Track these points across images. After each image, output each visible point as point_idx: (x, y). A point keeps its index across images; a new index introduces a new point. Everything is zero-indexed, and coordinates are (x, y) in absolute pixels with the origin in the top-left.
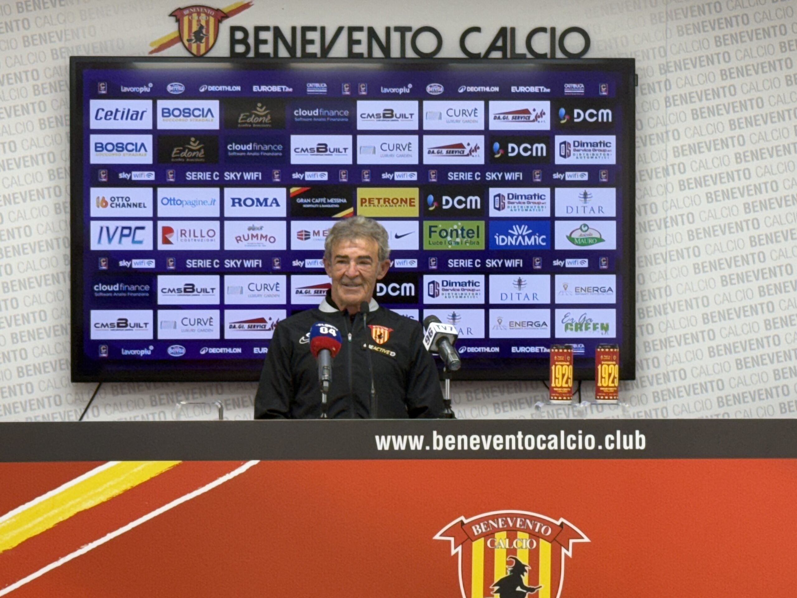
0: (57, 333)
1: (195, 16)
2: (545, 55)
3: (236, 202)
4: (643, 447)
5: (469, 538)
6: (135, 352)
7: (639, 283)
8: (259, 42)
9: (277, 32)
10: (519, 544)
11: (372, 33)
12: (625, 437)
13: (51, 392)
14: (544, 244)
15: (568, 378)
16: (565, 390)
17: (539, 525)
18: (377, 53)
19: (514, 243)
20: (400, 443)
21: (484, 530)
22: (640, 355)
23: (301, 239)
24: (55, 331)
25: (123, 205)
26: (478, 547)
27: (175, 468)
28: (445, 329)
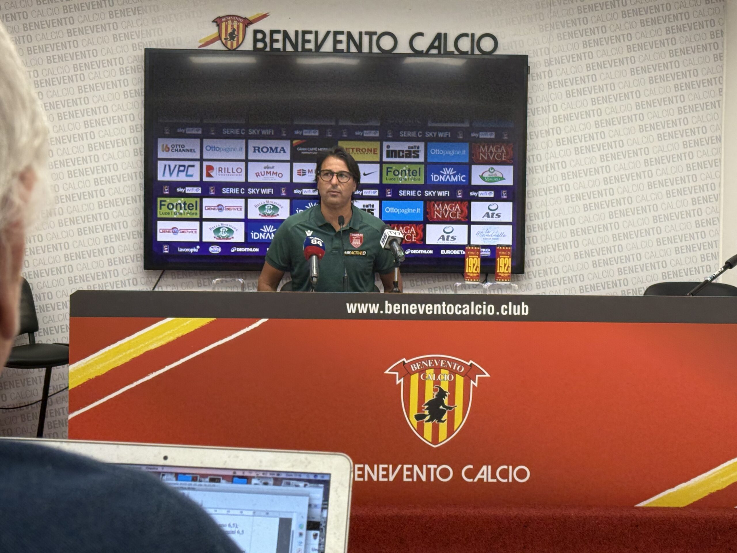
0: (135, 236)
1: (230, 22)
2: (468, 52)
3: (257, 149)
4: (527, 314)
5: (408, 373)
6: (187, 250)
7: (528, 208)
8: (273, 41)
9: (286, 35)
10: (442, 377)
11: (350, 36)
12: (515, 306)
13: (131, 276)
14: (464, 181)
15: (477, 267)
16: (475, 275)
17: (456, 364)
18: (353, 49)
19: (444, 180)
20: (363, 309)
21: (419, 368)
22: (529, 257)
23: (300, 175)
24: (133, 235)
25: (180, 150)
26: (414, 379)
27: (211, 323)
28: (395, 234)
